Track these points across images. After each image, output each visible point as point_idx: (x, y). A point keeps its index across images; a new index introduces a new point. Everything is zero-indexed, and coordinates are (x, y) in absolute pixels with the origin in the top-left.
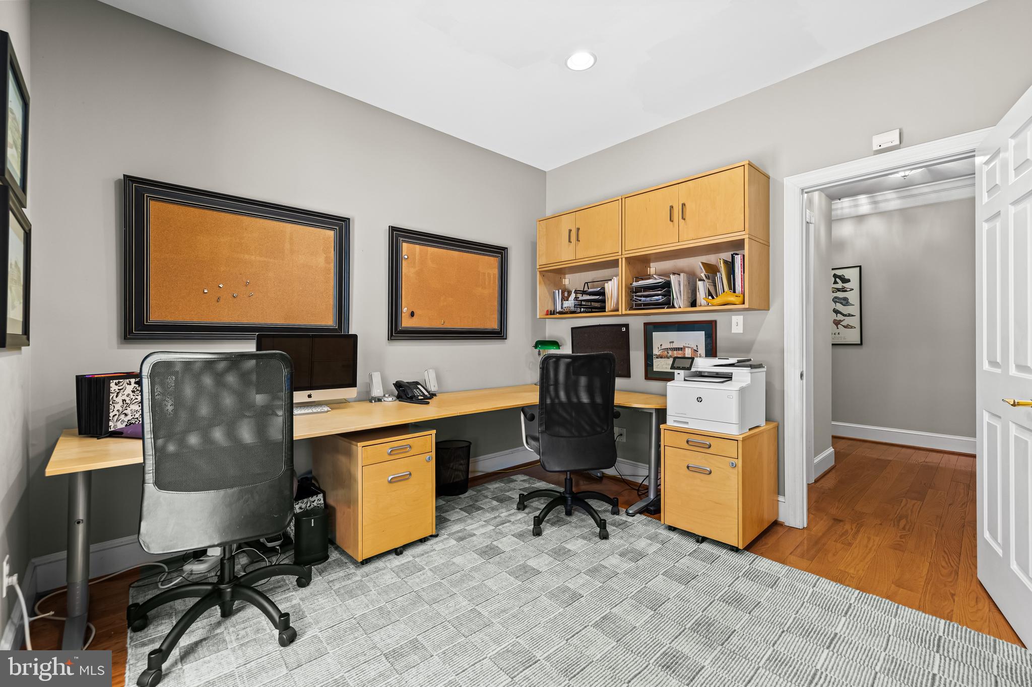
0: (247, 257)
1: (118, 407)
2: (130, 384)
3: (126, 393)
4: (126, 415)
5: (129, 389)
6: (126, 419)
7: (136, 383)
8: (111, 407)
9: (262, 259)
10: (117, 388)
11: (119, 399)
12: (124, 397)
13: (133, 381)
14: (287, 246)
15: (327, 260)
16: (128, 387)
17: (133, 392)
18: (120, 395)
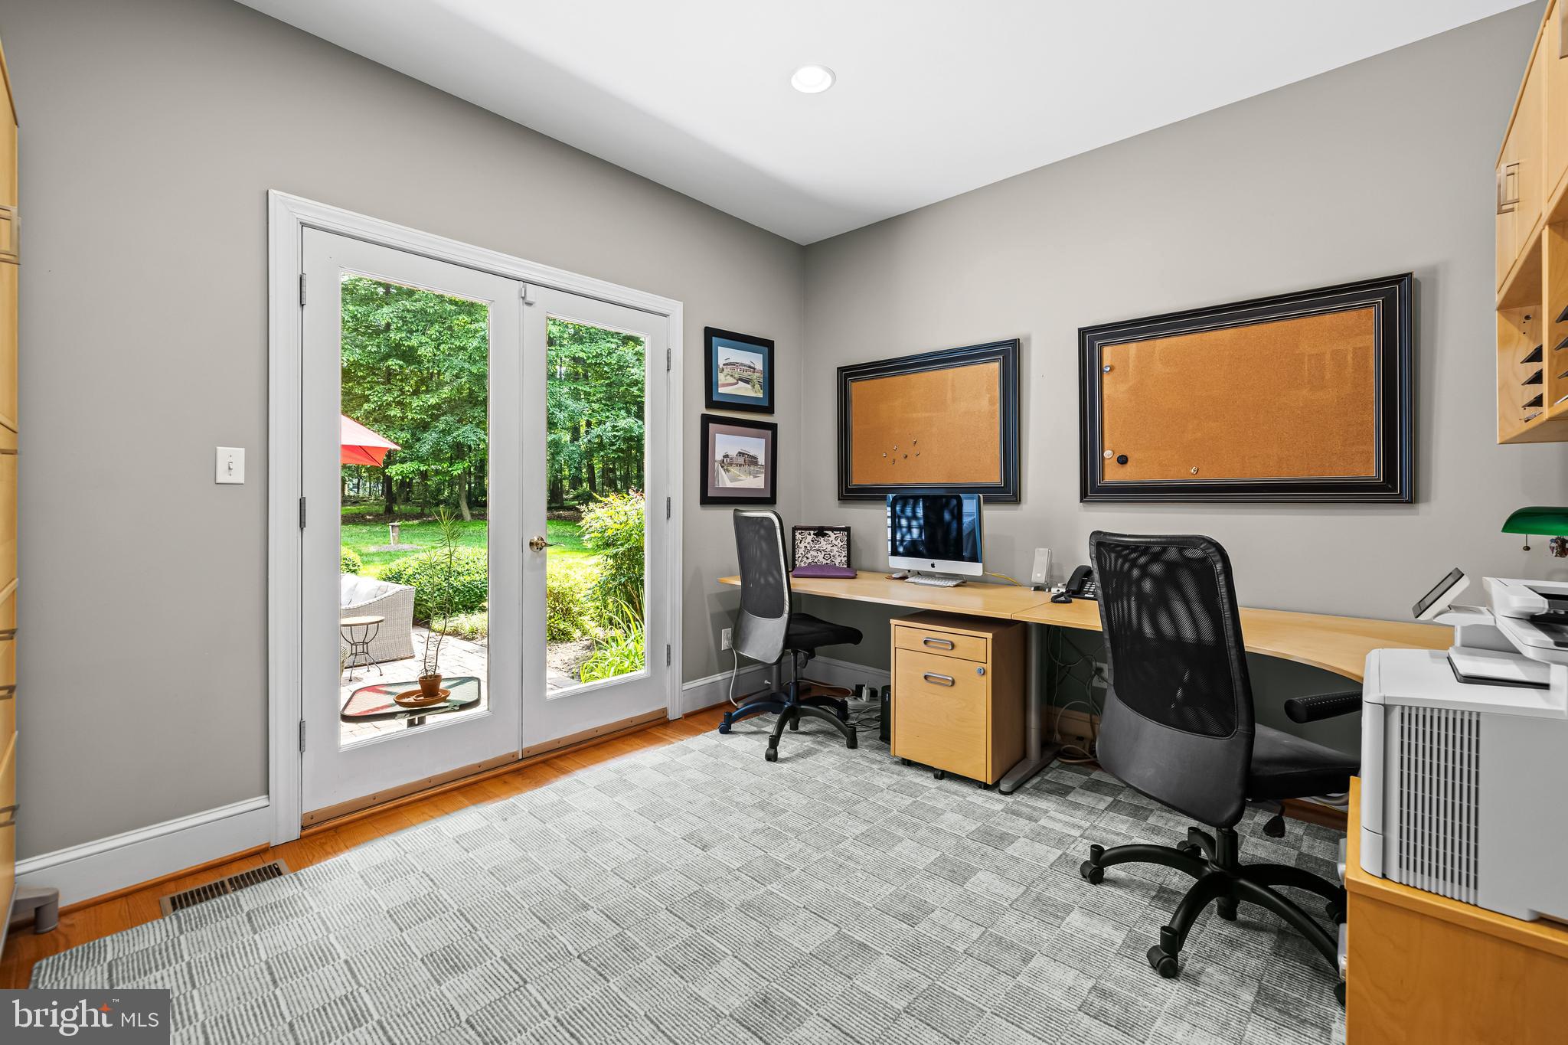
0: (915, 415)
1: (801, 551)
2: (810, 534)
3: (807, 541)
4: (807, 558)
5: (809, 538)
6: (808, 561)
7: (814, 534)
8: (797, 550)
9: (927, 415)
10: (800, 536)
11: (802, 545)
12: (806, 544)
13: (812, 532)
14: (949, 395)
15: (991, 402)
16: (808, 536)
17: (812, 541)
18: (803, 542)
